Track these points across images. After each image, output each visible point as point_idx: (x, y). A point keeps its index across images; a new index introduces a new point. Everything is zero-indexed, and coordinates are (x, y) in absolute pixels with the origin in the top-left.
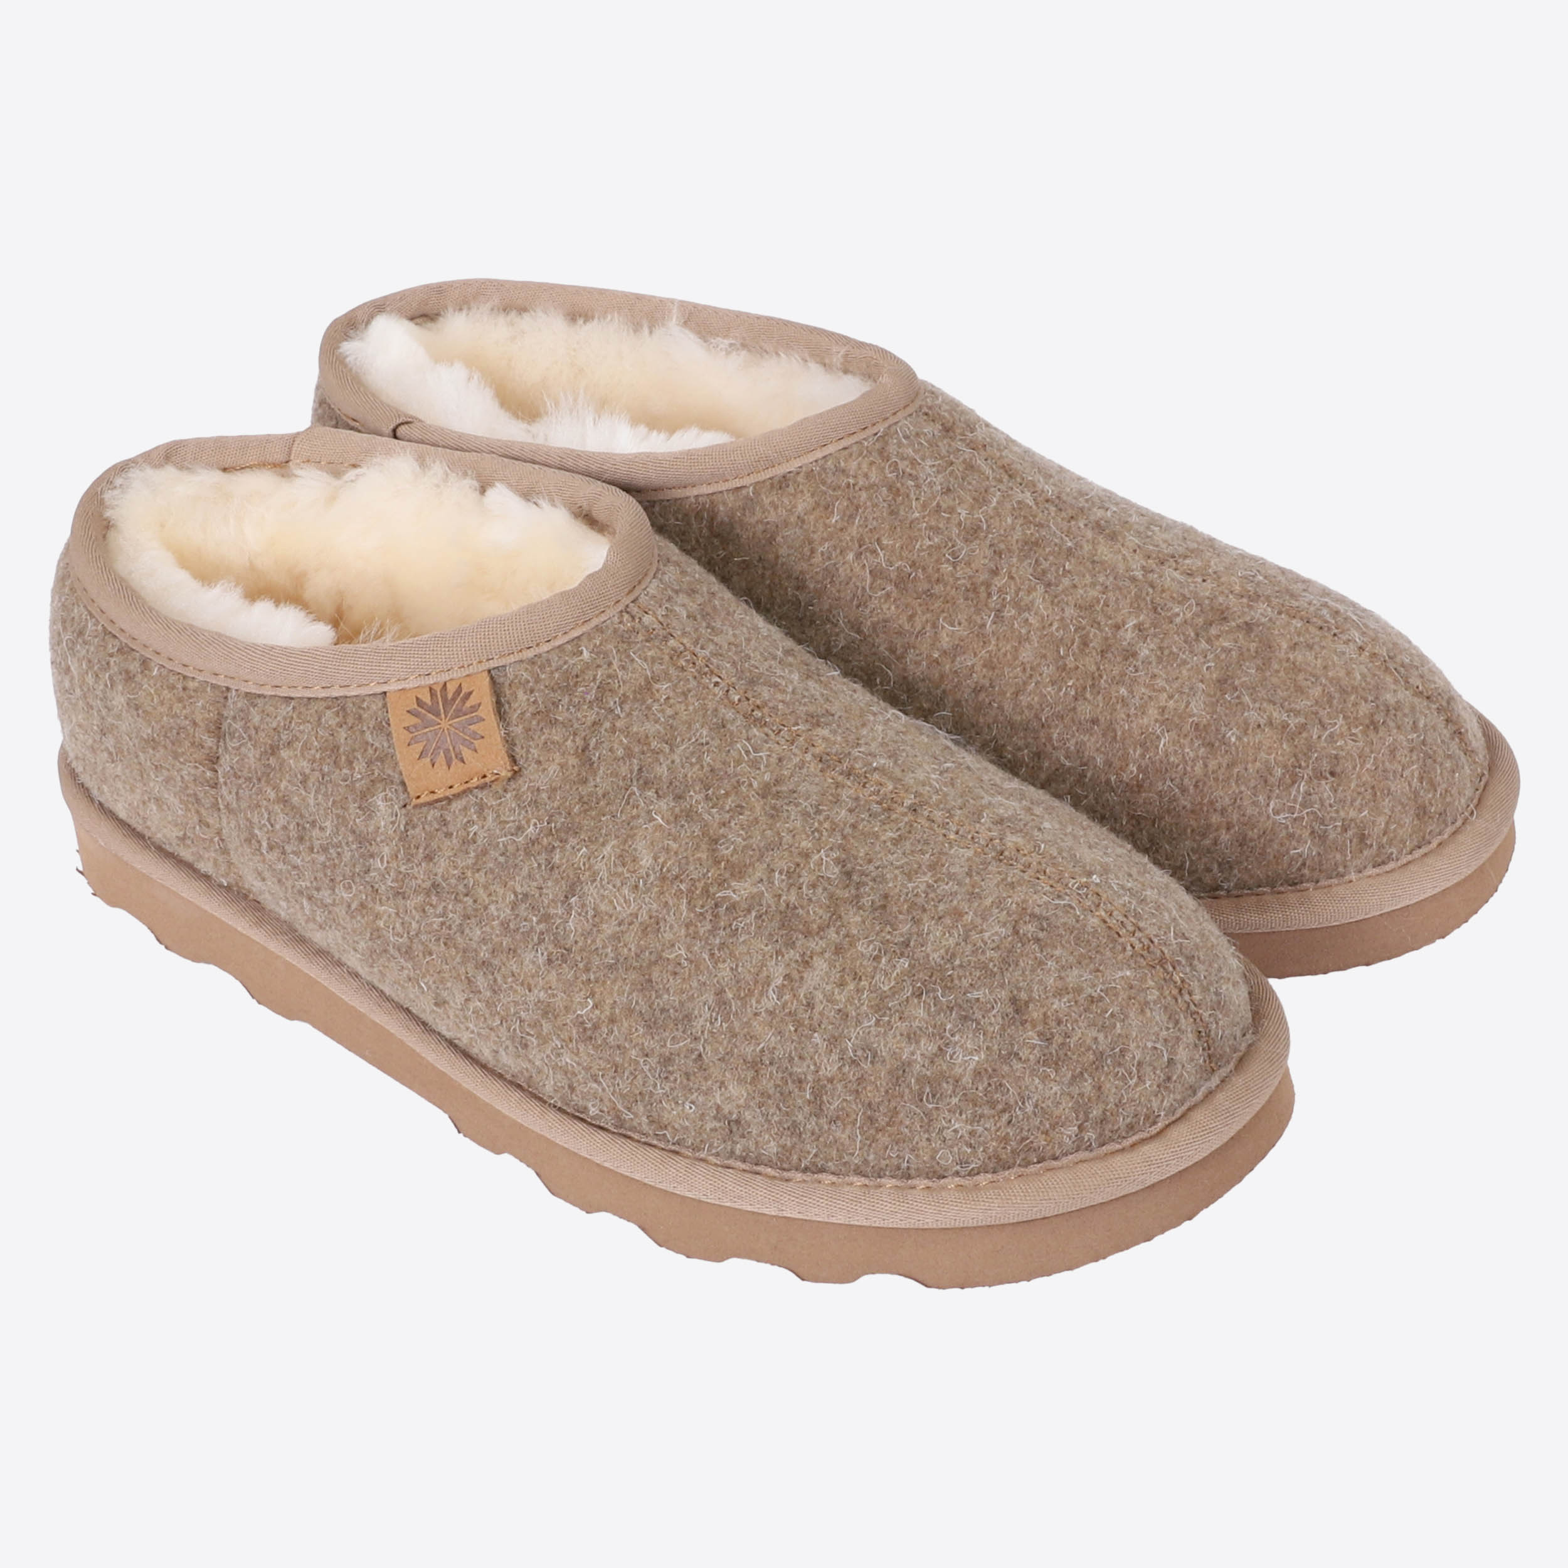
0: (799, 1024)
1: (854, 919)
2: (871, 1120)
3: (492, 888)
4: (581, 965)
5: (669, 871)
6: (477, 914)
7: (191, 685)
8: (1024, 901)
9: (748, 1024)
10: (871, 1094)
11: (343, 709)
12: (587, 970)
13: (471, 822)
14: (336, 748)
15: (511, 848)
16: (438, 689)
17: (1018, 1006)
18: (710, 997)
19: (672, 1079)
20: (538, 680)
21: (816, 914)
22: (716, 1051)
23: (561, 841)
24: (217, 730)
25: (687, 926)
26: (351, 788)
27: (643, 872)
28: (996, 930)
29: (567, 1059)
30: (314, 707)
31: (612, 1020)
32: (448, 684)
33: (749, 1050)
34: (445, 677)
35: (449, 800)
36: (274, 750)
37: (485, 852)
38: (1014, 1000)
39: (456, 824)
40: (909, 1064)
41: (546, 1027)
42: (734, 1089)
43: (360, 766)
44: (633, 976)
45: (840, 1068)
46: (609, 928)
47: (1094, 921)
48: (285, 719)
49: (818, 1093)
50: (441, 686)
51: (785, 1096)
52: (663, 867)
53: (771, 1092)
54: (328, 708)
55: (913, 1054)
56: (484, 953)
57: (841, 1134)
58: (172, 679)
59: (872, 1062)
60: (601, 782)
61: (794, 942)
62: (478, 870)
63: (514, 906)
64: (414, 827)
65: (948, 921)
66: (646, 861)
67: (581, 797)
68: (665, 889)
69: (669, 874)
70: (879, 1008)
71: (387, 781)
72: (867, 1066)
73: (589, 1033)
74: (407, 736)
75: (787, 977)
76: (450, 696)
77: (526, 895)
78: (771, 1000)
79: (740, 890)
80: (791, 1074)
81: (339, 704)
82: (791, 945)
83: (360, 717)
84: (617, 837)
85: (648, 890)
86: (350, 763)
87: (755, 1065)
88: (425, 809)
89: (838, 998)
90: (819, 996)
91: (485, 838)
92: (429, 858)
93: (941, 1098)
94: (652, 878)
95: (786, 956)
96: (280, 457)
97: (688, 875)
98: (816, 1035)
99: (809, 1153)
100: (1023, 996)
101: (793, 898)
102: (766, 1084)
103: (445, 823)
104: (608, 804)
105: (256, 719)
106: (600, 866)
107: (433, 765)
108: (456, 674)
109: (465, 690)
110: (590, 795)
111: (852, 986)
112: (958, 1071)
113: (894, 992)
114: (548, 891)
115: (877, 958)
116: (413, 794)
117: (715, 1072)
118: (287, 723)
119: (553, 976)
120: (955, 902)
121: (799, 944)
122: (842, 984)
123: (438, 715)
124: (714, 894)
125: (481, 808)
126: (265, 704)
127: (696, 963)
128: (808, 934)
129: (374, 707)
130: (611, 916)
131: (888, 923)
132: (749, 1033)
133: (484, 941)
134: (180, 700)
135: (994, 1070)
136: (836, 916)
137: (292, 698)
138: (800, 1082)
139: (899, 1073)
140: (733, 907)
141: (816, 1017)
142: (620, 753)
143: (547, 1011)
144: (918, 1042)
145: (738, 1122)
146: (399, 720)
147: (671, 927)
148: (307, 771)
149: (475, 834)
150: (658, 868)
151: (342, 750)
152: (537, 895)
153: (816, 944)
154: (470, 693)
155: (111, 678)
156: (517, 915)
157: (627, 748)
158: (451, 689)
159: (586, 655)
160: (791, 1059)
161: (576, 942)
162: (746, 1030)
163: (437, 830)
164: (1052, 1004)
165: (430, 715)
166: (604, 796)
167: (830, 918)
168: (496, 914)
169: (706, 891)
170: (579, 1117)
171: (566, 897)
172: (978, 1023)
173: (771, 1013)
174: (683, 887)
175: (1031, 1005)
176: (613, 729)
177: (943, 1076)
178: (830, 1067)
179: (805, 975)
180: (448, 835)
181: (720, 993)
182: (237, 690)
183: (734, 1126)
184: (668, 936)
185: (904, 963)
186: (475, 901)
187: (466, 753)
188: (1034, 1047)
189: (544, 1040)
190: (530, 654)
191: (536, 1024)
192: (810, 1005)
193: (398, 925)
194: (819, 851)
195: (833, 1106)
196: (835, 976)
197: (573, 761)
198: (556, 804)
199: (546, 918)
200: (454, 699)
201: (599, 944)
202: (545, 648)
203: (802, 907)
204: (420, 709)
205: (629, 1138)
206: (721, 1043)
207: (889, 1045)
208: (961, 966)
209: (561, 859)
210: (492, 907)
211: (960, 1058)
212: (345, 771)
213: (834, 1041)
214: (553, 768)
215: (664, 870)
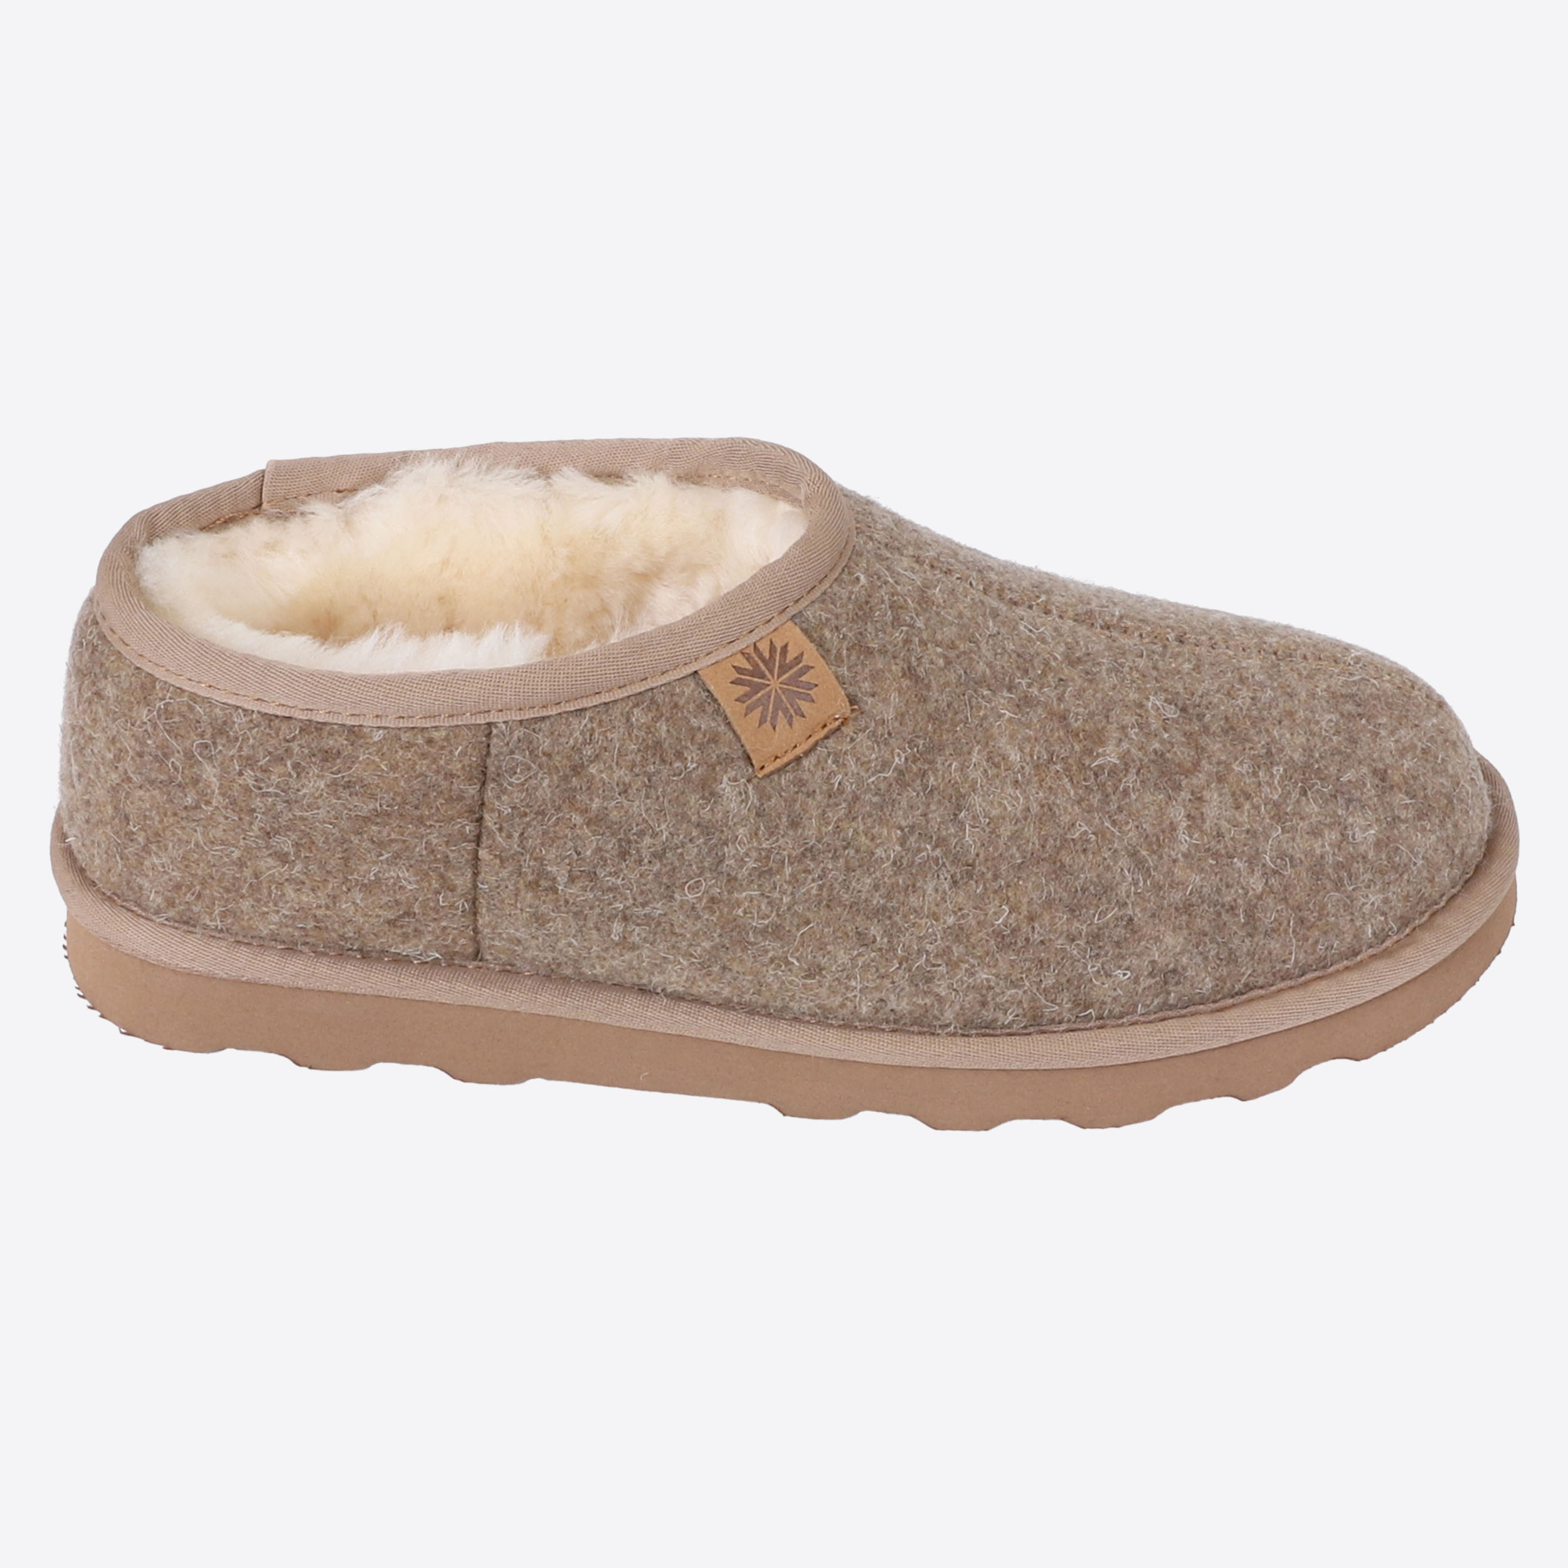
0: (1216, 855)
1: (1215, 747)
2: (1302, 921)
3: (875, 831)
4: (989, 875)
5: (1039, 758)
6: (868, 862)
7: (436, 735)
8: (1329, 687)
9: (1170, 872)
10: (1299, 895)
11: (653, 701)
12: (996, 877)
13: (833, 773)
14: (658, 744)
15: (883, 786)
16: (751, 650)
17: (1382, 775)
18: (1124, 862)
19: (1103, 953)
20: (837, 617)
21: (1182, 754)
22: (1144, 910)
23: (930, 763)
24: (483, 776)
25: (1079, 803)
26: (687, 780)
27: (1017, 768)
28: (1327, 719)
29: (983, 975)
30: (616, 711)
31: (1031, 919)
32: (757, 644)
33: (1177, 896)
34: (754, 637)
35: (798, 759)
36: (577, 769)
37: (856, 798)
38: (1375, 772)
39: (816, 782)
40: (1322, 857)
41: (957, 950)
42: (1169, 940)
43: (692, 756)
44: (1045, 867)
45: (1266, 883)
46: (1006, 830)
48: (582, 733)
49: (1250, 915)
50: (752, 647)
51: (1221, 928)
52: (1032, 756)
53: (1207, 929)
54: (637, 705)
55: (1323, 846)
56: (877, 900)
57: (1275, 945)
58: (405, 737)
59: (1292, 866)
60: (938, 697)
61: (1180, 785)
62: (854, 819)
63: (903, 842)
64: (769, 799)
65: (1286, 722)
66: (1015, 756)
67: (930, 715)
68: (1043, 775)
69: (1041, 761)
70: (1279, 817)
71: (727, 761)
72: (1288, 871)
73: (1008, 940)
74: (741, 707)
75: (1189, 816)
76: (767, 655)
77: (912, 828)
78: (1184, 840)
79: (1110, 755)
80: (1223, 906)
81: (645, 699)
82: (1178, 788)
83: (676, 706)
84: (978, 743)
85: (1029, 782)
86: (679, 755)
87: (1187, 908)
88: (776, 777)
89: (1241, 820)
90: (1225, 825)
91: (852, 784)
92: (794, 824)
93: (1356, 879)
94: (1027, 768)
95: (1179, 799)
97: (1058, 757)
98: (1235, 860)
99: (1243, 974)
100: (1381, 766)
101: (1157, 746)
102: (1200, 923)
103: (801, 783)
104: (956, 713)
105: (546, 744)
106: (975, 774)
107: (774, 728)
108: (763, 631)
109: (779, 646)
110: (937, 709)
111: (1247, 806)
112: (1362, 849)
113: (1286, 795)
114: (935, 815)
115: (1255, 774)
116: (757, 766)
117: (1148, 930)
118: (588, 736)
119: (961, 899)
120: (1281, 705)
121: (1184, 783)
122: (1238, 807)
123: (763, 676)
124: (1090, 765)
125: (837, 757)
126: (552, 725)
127: (1099, 833)
128: (1187, 773)
129: (687, 691)
130: (1004, 818)
132: (1172, 881)
133: (876, 887)
134: (424, 756)
135: (1388, 838)
136: (1200, 750)
137: (586, 709)
138: (1232, 908)
139: (1317, 869)
140: (1113, 771)
141: (1230, 844)
142: (941, 662)
143: (958, 933)
144: (1322, 835)
145: (1174, 971)
146: (727, 695)
147: (1065, 808)
148: (627, 780)
149: (840, 783)
150: (1028, 759)
151: (666, 745)
152: (924, 822)
153: (1199, 779)
154: (786, 646)
156: (908, 850)
157: (945, 657)
158: (764, 647)
159: (863, 579)
160: (1219, 891)
161: (978, 855)
162: (1169, 879)
163: (797, 793)
164: (1403, 765)
165: (756, 680)
166: (948, 706)
167: (1197, 753)
168: (883, 856)
169: (1083, 767)
170: (988, 1029)
171: (955, 815)
172: (1360, 801)
173: (1185, 856)
174: (1058, 767)
175: (1389, 771)
176: (924, 643)
177: (1352, 858)
178: (1256, 884)
179: (1204, 810)
180: (811, 794)
181: (1133, 854)
182: (505, 722)
183: (1170, 975)
184: (1066, 819)
185: (1278, 770)
186: (857, 851)
187: (804, 706)
188: (1406, 807)
189: (953, 965)
190: (817, 593)
191: (946, 952)
192: (1220, 835)
193: (763, 907)
194: (1148, 699)
195: (1267, 919)
196: (1229, 800)
197: (905, 683)
198: (910, 729)
199: (940, 842)
200: (772, 656)
201: (1002, 847)
202: (825, 583)
203: (1169, 751)
204: (743, 677)
205: (1055, 1032)
206: (1149, 901)
207: (1299, 847)
208: (1321, 757)
209: (936, 780)
210: (879, 852)
211: (1359, 836)
212: (677, 764)
213: (1252, 861)
214: (894, 697)
215: (1035, 757)
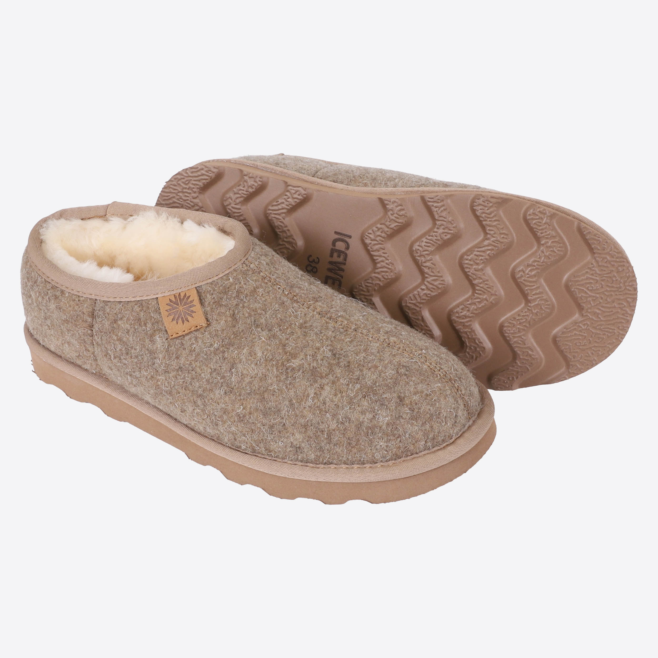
0: (321, 410)
1: (338, 371)
2: (350, 444)
3: (202, 367)
4: (238, 394)
5: (268, 357)
6: (197, 377)
7: (81, 299)
8: (399, 361)
9: (302, 412)
10: (349, 434)
11: (142, 305)
12: (240, 395)
13: (193, 344)
14: (140, 319)
15: (209, 352)
16: (177, 295)
17: (401, 399)
18: (287, 403)
19: (274, 433)
20: (214, 290)
21: (324, 370)
22: (290, 422)
23: (227, 349)
24: (93, 315)
25: (277, 377)
26: (146, 334)
27: (258, 358)
28: (390, 372)
29: (233, 429)
30: (130, 304)
31: (250, 413)
32: (181, 293)
33: (302, 421)
34: (180, 291)
35: (184, 336)
36: (115, 321)
37: (199, 354)
38: (399, 397)
39: (187, 344)
40: (363, 422)
41: (225, 417)
42: (298, 436)
43: (149, 325)
44: (257, 397)
45: (337, 426)
46: (247, 380)
47: (425, 367)
48: (119, 309)
49: (329, 435)
50: (179, 293)
51: (317, 437)
52: (266, 356)
53: (312, 436)
54: (136, 305)
55: (364, 418)
56: (200, 391)
57: (338, 450)
58: (74, 297)
59: (349, 423)
60: (240, 326)
61: (317, 381)
62: (196, 361)
63: (211, 374)
64: (171, 347)
65: (372, 370)
66: (260, 354)
67: (234, 332)
68: (267, 364)
69: (269, 359)
70: (350, 402)
71: (160, 330)
72: (347, 424)
73: (241, 419)
74: (167, 313)
75: (315, 393)
76: (182, 298)
77: (215, 369)
78: (310, 402)
79: (295, 363)
80: (319, 429)
81: (140, 303)
82: (316, 382)
83: (148, 307)
84: (248, 346)
85: (261, 365)
86: (145, 324)
87: (305, 426)
88: (175, 340)
89: (335, 400)
90: (328, 399)
91: (198, 349)
92: (177, 358)
93: (375, 434)
94: (262, 360)
95: (314, 386)
96: (102, 214)
97: (275, 359)
98: (327, 414)
99: (326, 457)
100: (402, 395)
101: (315, 365)
102: (310, 433)
103: (183, 344)
104: (244, 334)
105: (108, 310)
106: (243, 357)
107: (177, 324)
108: (183, 289)
109: (187, 295)
110: (237, 331)
111: (339, 396)
112: (381, 424)
113: (355, 396)
114: (224, 367)
115: (348, 385)
116: (170, 334)
117: (290, 430)
118: (120, 311)
119: (227, 399)
120: (374, 363)
121: (318, 381)
122: (336, 395)
123: (178, 305)
124: (286, 365)
125: (196, 338)
126: (111, 304)
127: (280, 390)
128: (322, 377)
129: (153, 303)
130: (248, 375)
131: (351, 371)
132: (302, 415)
133: (200, 387)
134: (77, 305)
135: (394, 423)
136: (331, 370)
137: (122, 302)
138: (323, 431)
139: (359, 425)
140: (293, 369)
141: (327, 407)
142: (247, 315)
143: (225, 411)
144: (365, 414)
145: (299, 448)
146: (163, 308)
147: (271, 378)
148: (129, 328)
149: (194, 348)
150: (264, 357)
151: (142, 320)
152: (219, 369)
153: (324, 381)
154: (190, 296)
155: (49, 298)
156: (212, 377)
157: (249, 313)
158: (182, 295)
159: (231, 280)
160: (319, 423)
161: (235, 385)
162: (301, 414)
163: (180, 347)
164: (413, 397)
165: (175, 305)
166: (242, 331)
167: (329, 371)
168: (204, 377)
169: (283, 364)
170: (237, 449)
171: (231, 369)
172: (387, 406)
173: (310, 407)
174: (274, 363)
175: (406, 398)
176: (244, 307)
177: (375, 426)
178: (333, 425)
179: (322, 392)
180: (184, 349)
181: (291, 401)
182: (100, 300)
183: (298, 449)
184: (270, 381)
185: (358, 386)
186: (196, 373)
187: (189, 318)
188: (407, 414)
189: (224, 422)
190: (210, 281)
191: (221, 417)
192: (324, 403)
193: (166, 383)
194: (323, 347)
195: (335, 439)
196: (333, 392)
197: (229, 319)
198: (224, 335)
199: (223, 377)
200: (183, 299)
201: (244, 385)
202: (216, 278)
203: (319, 368)
204: (171, 303)
205: (257, 456)
206: (292, 419)
207: (354, 416)
208: (379, 386)
209: (227, 355)
210: (203, 375)
211: (381, 419)
212: (144, 327)
213: (334, 416)
214: (222, 322)
215: (267, 357)
